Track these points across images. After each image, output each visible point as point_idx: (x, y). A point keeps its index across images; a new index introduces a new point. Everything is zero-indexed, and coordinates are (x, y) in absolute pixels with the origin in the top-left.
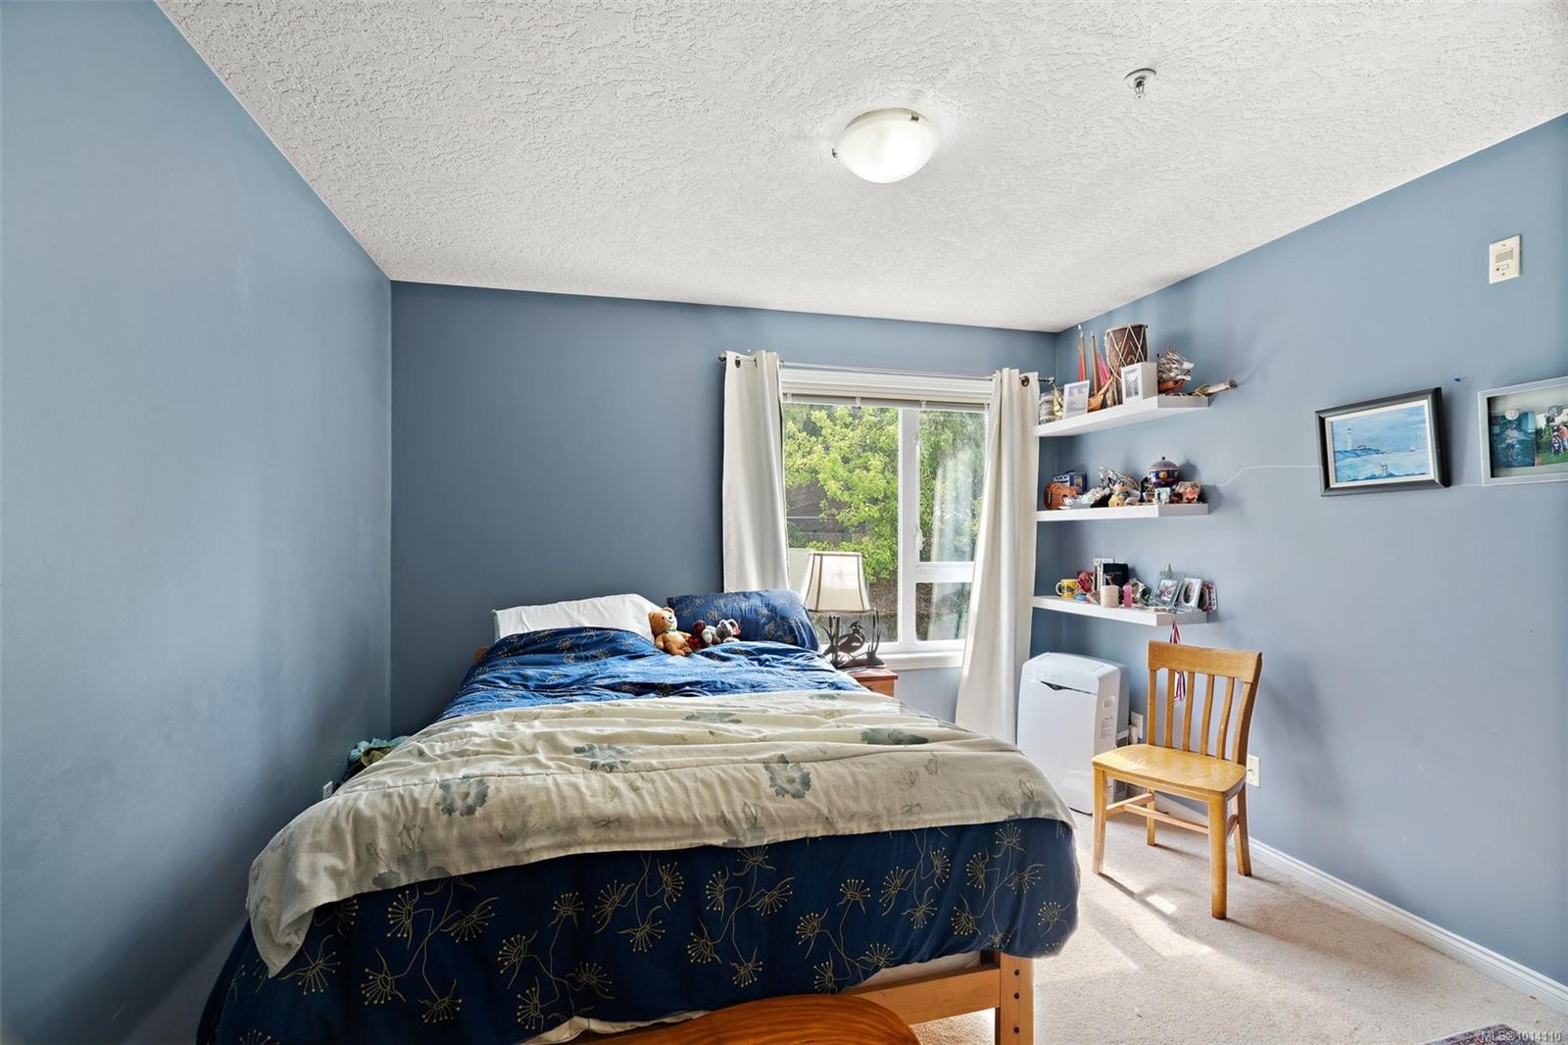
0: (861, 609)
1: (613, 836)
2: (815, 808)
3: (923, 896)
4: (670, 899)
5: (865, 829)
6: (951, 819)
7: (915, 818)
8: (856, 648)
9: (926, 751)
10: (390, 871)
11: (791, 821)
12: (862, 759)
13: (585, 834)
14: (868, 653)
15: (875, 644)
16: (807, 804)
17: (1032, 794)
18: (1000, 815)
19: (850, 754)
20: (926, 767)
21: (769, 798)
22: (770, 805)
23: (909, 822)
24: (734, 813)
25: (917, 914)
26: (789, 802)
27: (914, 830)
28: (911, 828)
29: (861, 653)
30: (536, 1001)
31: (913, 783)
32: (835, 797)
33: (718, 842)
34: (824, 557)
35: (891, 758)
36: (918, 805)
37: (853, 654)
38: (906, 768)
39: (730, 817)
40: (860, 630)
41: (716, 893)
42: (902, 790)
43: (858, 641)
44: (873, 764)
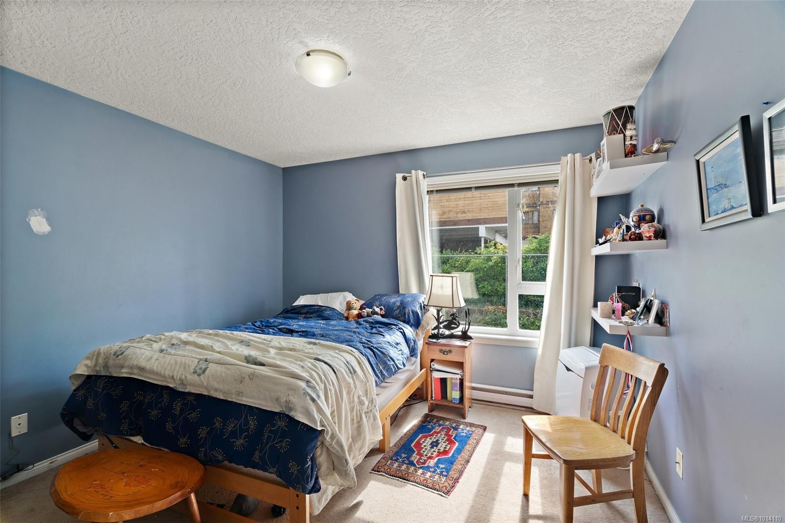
0: (459, 306)
1: (142, 374)
2: (202, 382)
3: (242, 435)
4: (164, 404)
5: (222, 397)
6: (255, 404)
7: (240, 398)
8: (454, 328)
9: (251, 368)
10: (100, 370)
11: (193, 385)
12: (226, 366)
13: (136, 371)
14: (462, 332)
15: (467, 327)
16: (200, 380)
17: (289, 401)
18: (277, 409)
19: (229, 363)
20: (249, 376)
21: (190, 374)
22: (189, 376)
23: (238, 399)
24: (177, 376)
25: (237, 443)
26: (195, 377)
27: (243, 404)
28: (241, 403)
29: (458, 331)
30: (127, 425)
31: (242, 382)
32: (210, 380)
33: (171, 386)
34: (433, 277)
35: (238, 369)
36: (242, 392)
37: (452, 331)
38: (241, 374)
39: (175, 377)
40: (457, 318)
41: (177, 407)
42: (237, 384)
43: (455, 324)
44: (230, 369)
